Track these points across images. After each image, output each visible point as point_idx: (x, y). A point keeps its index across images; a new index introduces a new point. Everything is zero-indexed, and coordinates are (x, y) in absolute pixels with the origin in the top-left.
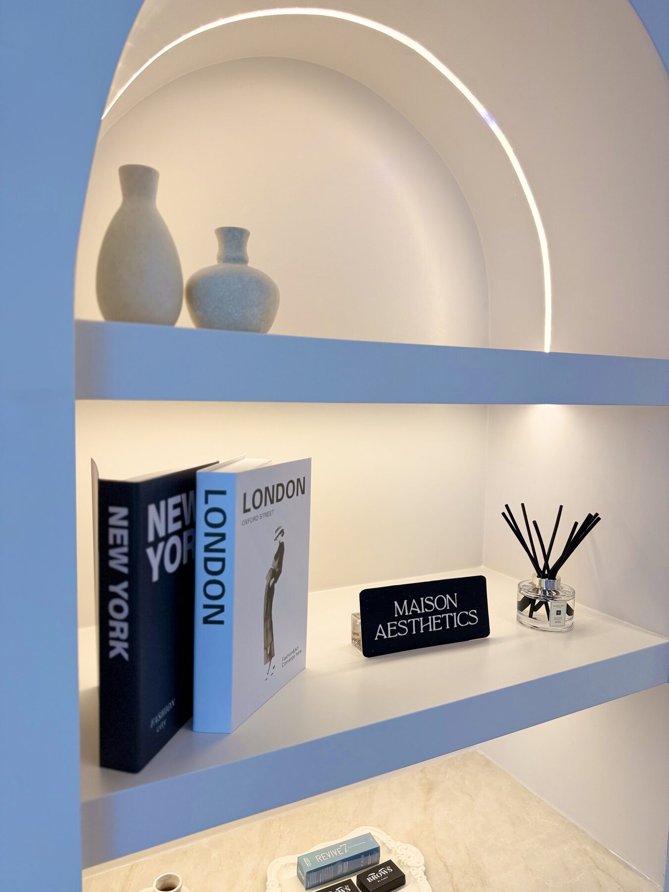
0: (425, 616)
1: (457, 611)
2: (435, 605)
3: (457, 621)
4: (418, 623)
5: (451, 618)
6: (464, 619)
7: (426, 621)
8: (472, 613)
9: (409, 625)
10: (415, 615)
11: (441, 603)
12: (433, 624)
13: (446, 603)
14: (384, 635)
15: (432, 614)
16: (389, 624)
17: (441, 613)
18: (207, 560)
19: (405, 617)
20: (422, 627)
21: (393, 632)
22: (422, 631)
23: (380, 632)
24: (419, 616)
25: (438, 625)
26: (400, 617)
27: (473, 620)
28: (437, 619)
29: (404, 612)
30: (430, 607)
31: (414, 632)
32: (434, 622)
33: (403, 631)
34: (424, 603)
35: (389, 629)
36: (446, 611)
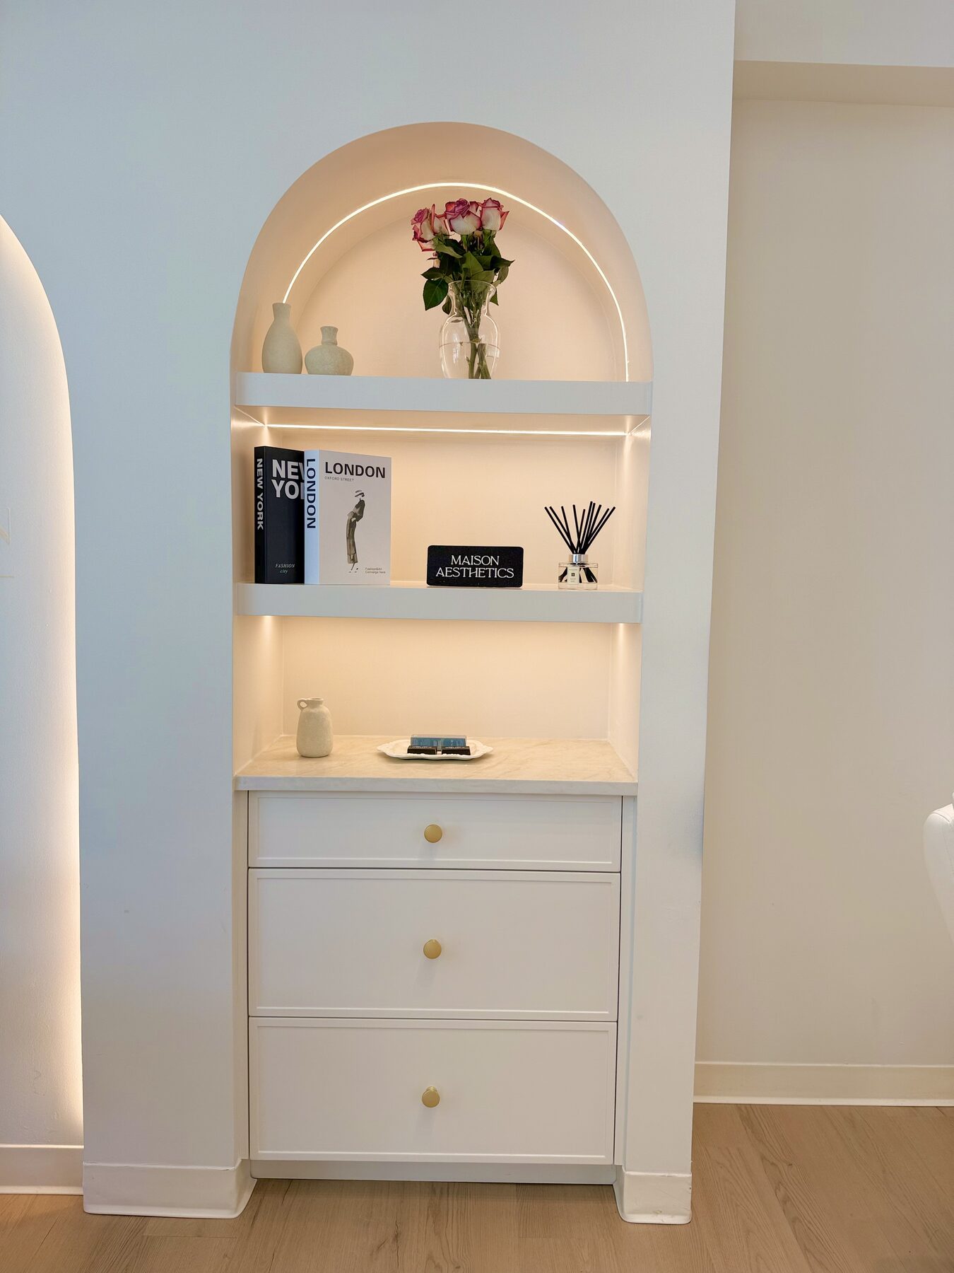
0: (473, 568)
1: (498, 567)
2: (481, 561)
3: (497, 574)
4: (467, 571)
5: (493, 572)
6: (502, 573)
7: (473, 570)
8: (510, 570)
9: (461, 572)
10: (466, 565)
11: (486, 560)
12: (478, 573)
13: (490, 561)
14: (443, 574)
15: (478, 567)
16: (446, 568)
17: (486, 567)
18: (308, 495)
19: (458, 565)
20: (470, 574)
21: (449, 574)
22: (470, 576)
23: (440, 572)
24: (469, 566)
25: (482, 574)
26: (454, 565)
27: (510, 575)
28: (481, 570)
29: (458, 562)
30: (478, 562)
31: (464, 576)
32: (480, 572)
33: (457, 574)
34: (474, 559)
35: (447, 571)
36: (489, 566)
